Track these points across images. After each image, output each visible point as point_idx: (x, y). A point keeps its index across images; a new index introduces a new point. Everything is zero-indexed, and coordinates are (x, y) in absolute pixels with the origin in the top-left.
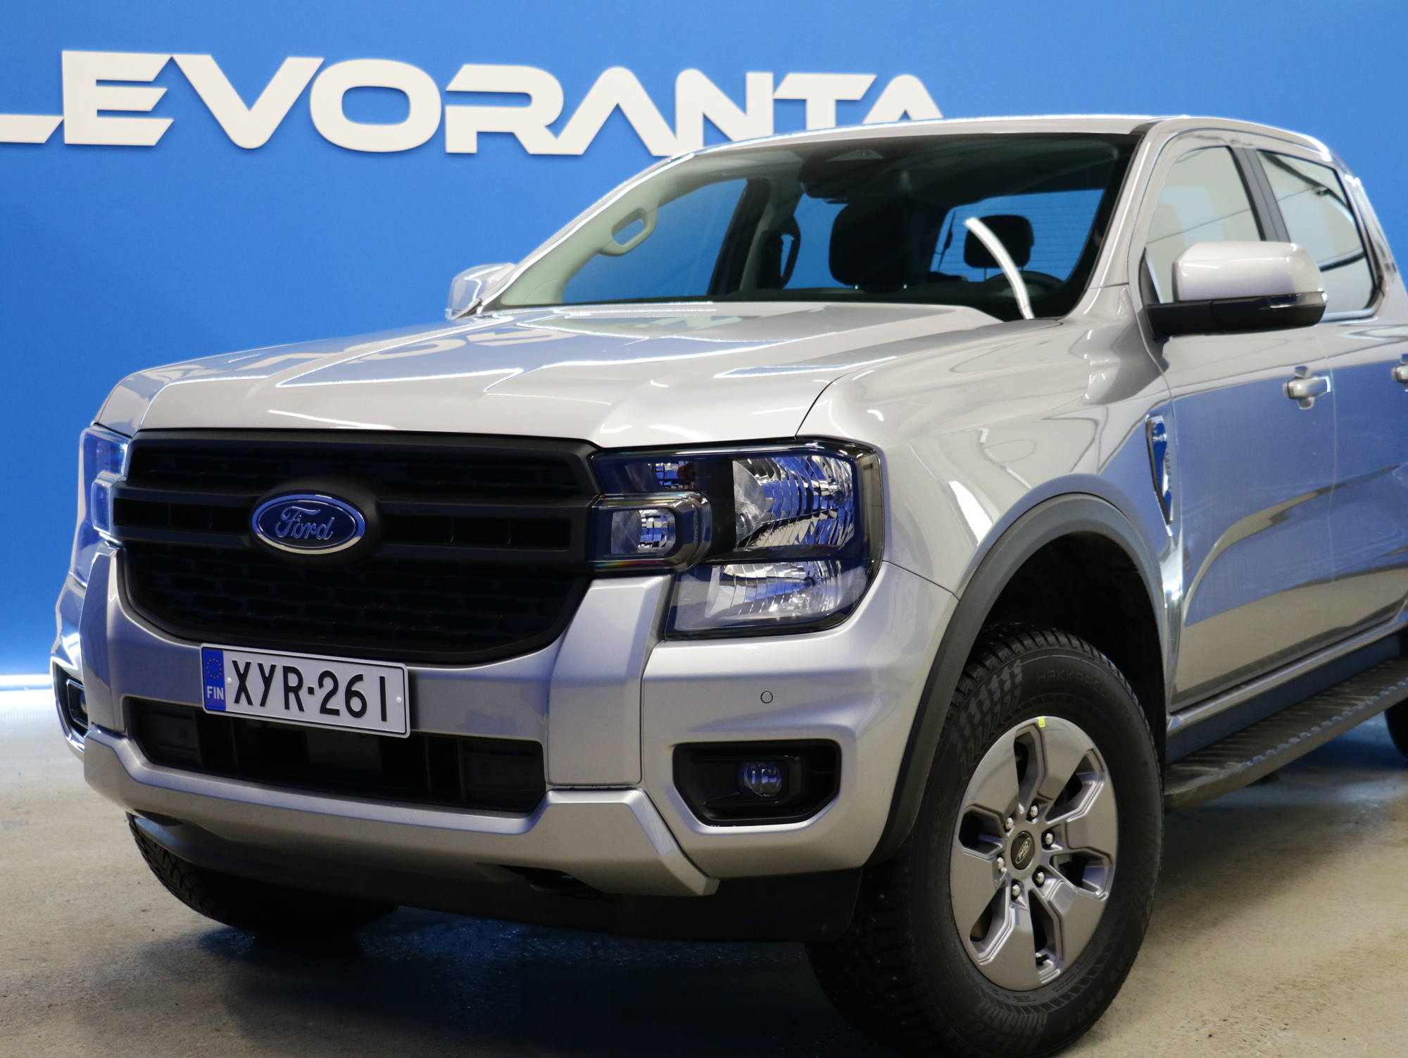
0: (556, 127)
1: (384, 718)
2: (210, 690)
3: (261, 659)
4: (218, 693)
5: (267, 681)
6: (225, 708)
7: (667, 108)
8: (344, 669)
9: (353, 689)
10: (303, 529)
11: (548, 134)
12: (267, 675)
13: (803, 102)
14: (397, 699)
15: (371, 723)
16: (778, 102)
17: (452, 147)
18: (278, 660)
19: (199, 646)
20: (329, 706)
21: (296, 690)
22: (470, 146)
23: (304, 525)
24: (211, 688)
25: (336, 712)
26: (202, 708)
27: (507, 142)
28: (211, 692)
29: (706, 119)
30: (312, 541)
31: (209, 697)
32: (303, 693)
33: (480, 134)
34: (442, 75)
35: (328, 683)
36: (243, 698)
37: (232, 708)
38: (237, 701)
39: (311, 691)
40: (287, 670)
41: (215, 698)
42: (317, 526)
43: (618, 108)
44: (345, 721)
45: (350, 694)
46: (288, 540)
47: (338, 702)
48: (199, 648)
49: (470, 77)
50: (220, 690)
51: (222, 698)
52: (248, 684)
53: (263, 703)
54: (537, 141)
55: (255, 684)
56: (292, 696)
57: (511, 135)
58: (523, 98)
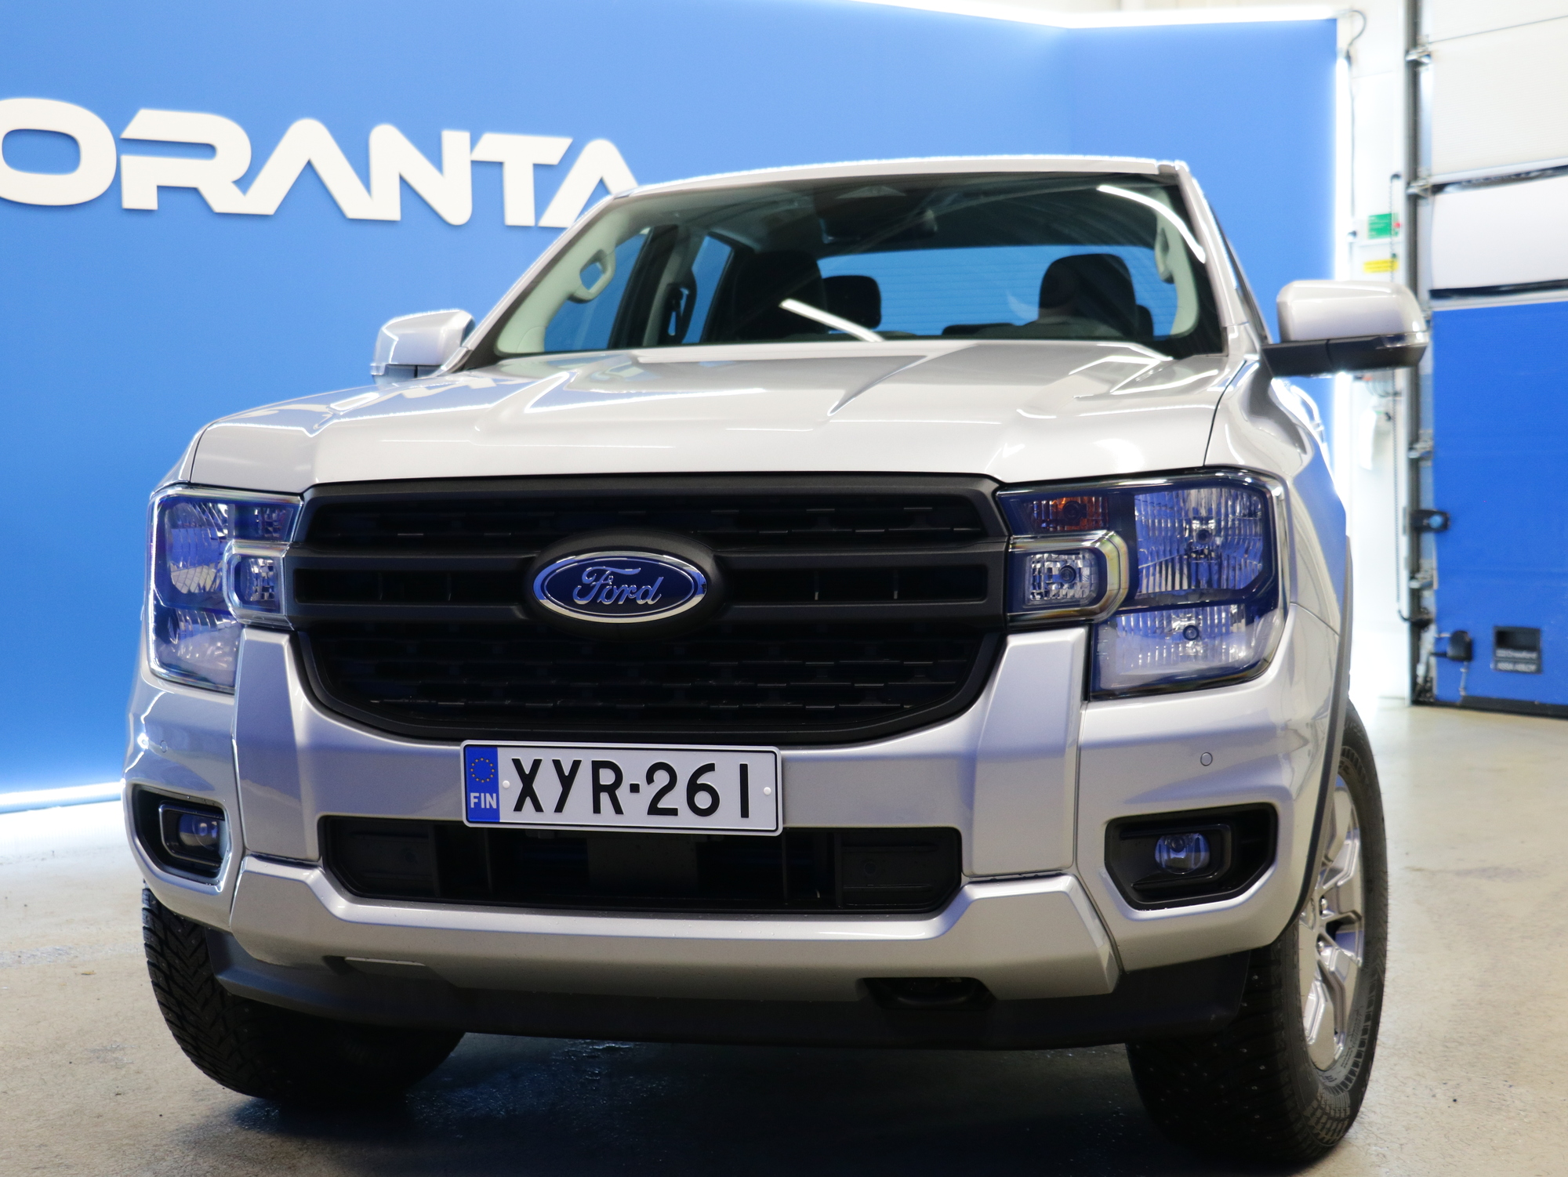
0: (244, 183)
1: (745, 813)
2: (475, 797)
3: (557, 755)
4: (488, 801)
5: (567, 782)
6: (499, 819)
7: (361, 164)
8: (685, 760)
9: (699, 782)
10: (617, 592)
11: (235, 190)
12: (567, 774)
13: (501, 164)
14: (763, 790)
15: (727, 820)
16: (474, 163)
17: (130, 201)
18: (587, 754)
19: (459, 745)
20: (661, 805)
21: (611, 789)
22: (151, 202)
23: (618, 589)
24: (477, 795)
25: (673, 812)
26: (462, 822)
27: (190, 198)
28: (476, 800)
29: (402, 180)
30: (631, 607)
31: (472, 806)
32: (622, 793)
33: (161, 189)
34: (116, 119)
35: (662, 778)
36: (528, 802)
37: (509, 817)
38: (519, 807)
39: (635, 788)
40: (597, 766)
41: (483, 806)
42: (639, 588)
43: (309, 164)
44: (686, 821)
45: (693, 788)
46: (594, 607)
47: (676, 799)
48: (459, 749)
49: (147, 123)
50: (492, 797)
51: (495, 806)
52: (537, 786)
53: (559, 808)
54: (224, 199)
55: (547, 786)
56: (605, 798)
57: (195, 190)
58: (206, 150)
